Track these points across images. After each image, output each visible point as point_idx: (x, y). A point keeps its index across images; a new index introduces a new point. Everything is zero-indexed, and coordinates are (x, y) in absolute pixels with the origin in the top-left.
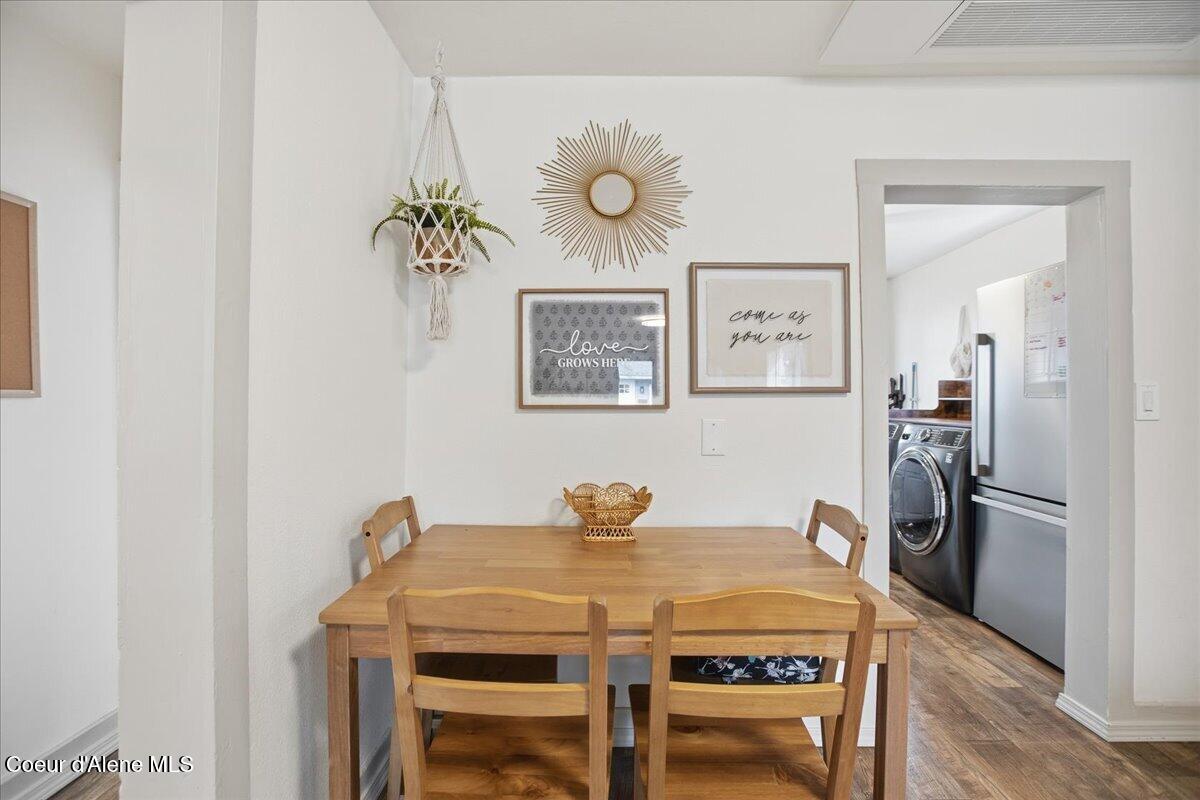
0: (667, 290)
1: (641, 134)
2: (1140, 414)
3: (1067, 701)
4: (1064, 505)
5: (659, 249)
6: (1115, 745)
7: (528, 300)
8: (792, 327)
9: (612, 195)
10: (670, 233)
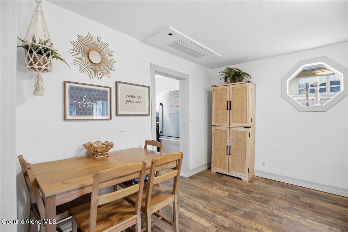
0: (111, 87)
1: (104, 42)
2: (190, 120)
3: (182, 174)
4: (179, 138)
5: (108, 76)
6: (189, 178)
7: (68, 85)
8: (139, 100)
10: (111, 72)
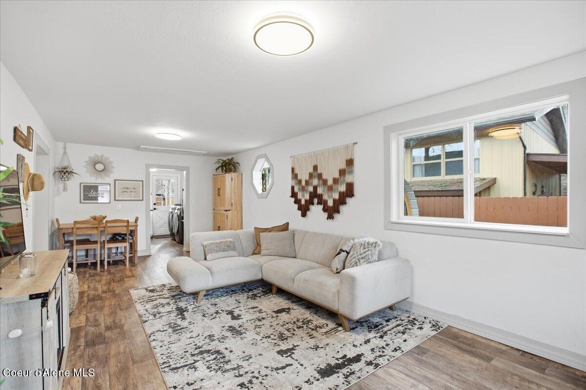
0: (110, 184)
1: (105, 157)
5: (109, 177)
7: (82, 185)
8: (133, 190)
9: (100, 167)
10: (111, 174)
